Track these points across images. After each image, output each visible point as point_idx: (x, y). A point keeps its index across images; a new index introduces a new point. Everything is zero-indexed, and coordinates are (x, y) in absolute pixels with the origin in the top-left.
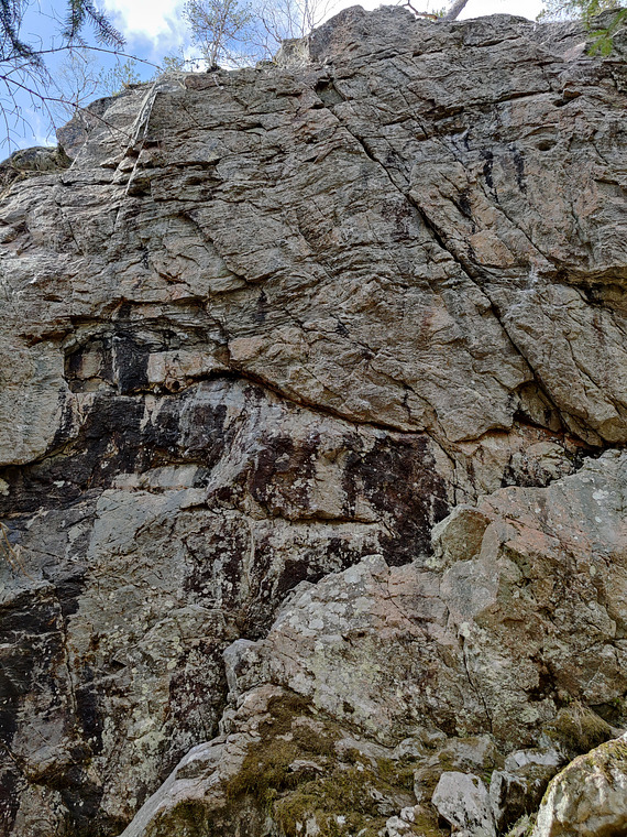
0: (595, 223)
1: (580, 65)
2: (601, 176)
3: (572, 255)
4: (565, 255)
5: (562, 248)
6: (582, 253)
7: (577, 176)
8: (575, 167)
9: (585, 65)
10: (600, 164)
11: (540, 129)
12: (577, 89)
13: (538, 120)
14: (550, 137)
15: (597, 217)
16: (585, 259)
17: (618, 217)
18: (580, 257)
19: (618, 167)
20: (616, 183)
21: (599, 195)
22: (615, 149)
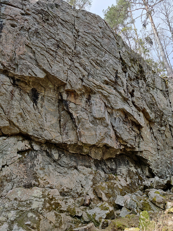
0: (21, 58)
1: (34, 6)
2: (27, 44)
3: (10, 66)
4: (8, 65)
5: (7, 62)
6: (14, 67)
7: (20, 40)
8: (20, 37)
9: (36, 7)
10: (28, 40)
11: (13, 19)
12: (30, 13)
13: (13, 16)
14: (16, 23)
15: (23, 57)
16: (15, 69)
17: (29, 59)
18: (13, 68)
19: (34, 44)
20: (32, 48)
21: (25, 50)
22: (35, 37)
